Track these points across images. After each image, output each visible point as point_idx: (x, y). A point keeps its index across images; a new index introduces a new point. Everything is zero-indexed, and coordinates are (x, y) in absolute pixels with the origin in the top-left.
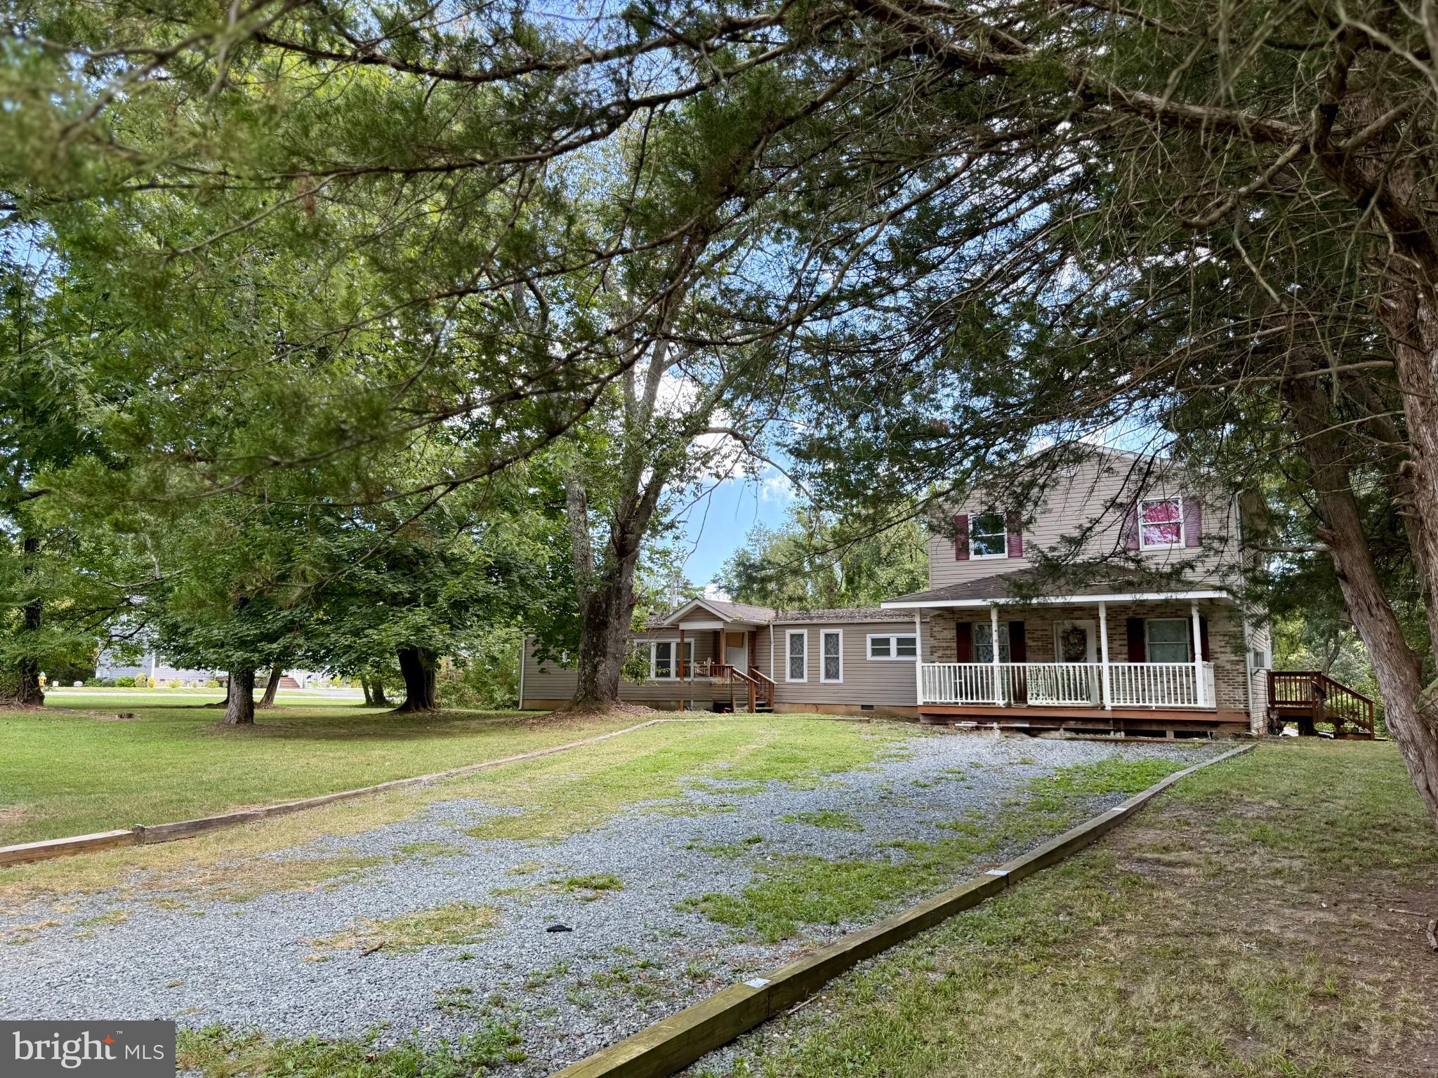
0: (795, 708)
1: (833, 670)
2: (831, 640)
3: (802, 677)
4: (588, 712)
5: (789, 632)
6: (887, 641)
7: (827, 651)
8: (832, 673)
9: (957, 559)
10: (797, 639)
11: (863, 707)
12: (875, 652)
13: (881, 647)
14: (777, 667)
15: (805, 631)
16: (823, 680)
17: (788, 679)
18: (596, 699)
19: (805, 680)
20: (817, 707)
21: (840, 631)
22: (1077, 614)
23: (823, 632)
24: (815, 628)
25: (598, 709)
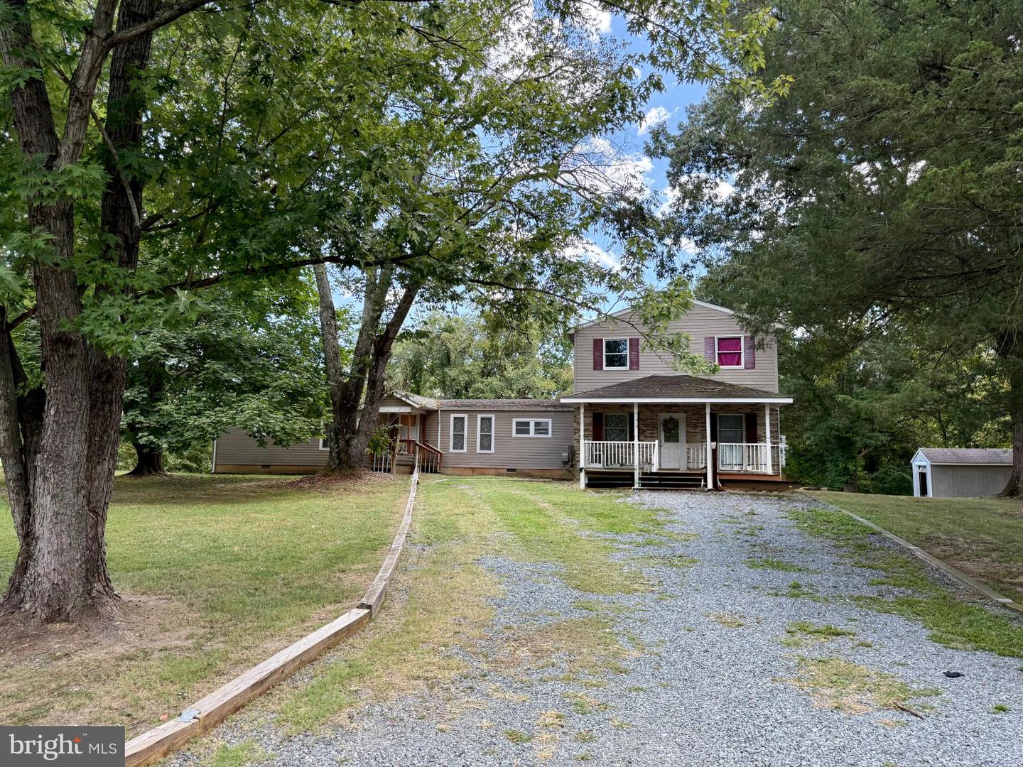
0: (456, 471)
1: (486, 444)
2: (486, 422)
3: (462, 448)
4: (345, 477)
5: (452, 416)
6: (527, 424)
7: (482, 430)
8: (485, 445)
9: (595, 369)
10: (459, 421)
11: (508, 470)
12: (518, 431)
13: (523, 428)
14: (443, 441)
15: (466, 416)
16: (478, 451)
17: (451, 450)
18: (350, 467)
19: (465, 450)
20: (474, 470)
21: (493, 416)
22: (674, 409)
23: (479, 416)
24: (474, 414)
25: (353, 475)
